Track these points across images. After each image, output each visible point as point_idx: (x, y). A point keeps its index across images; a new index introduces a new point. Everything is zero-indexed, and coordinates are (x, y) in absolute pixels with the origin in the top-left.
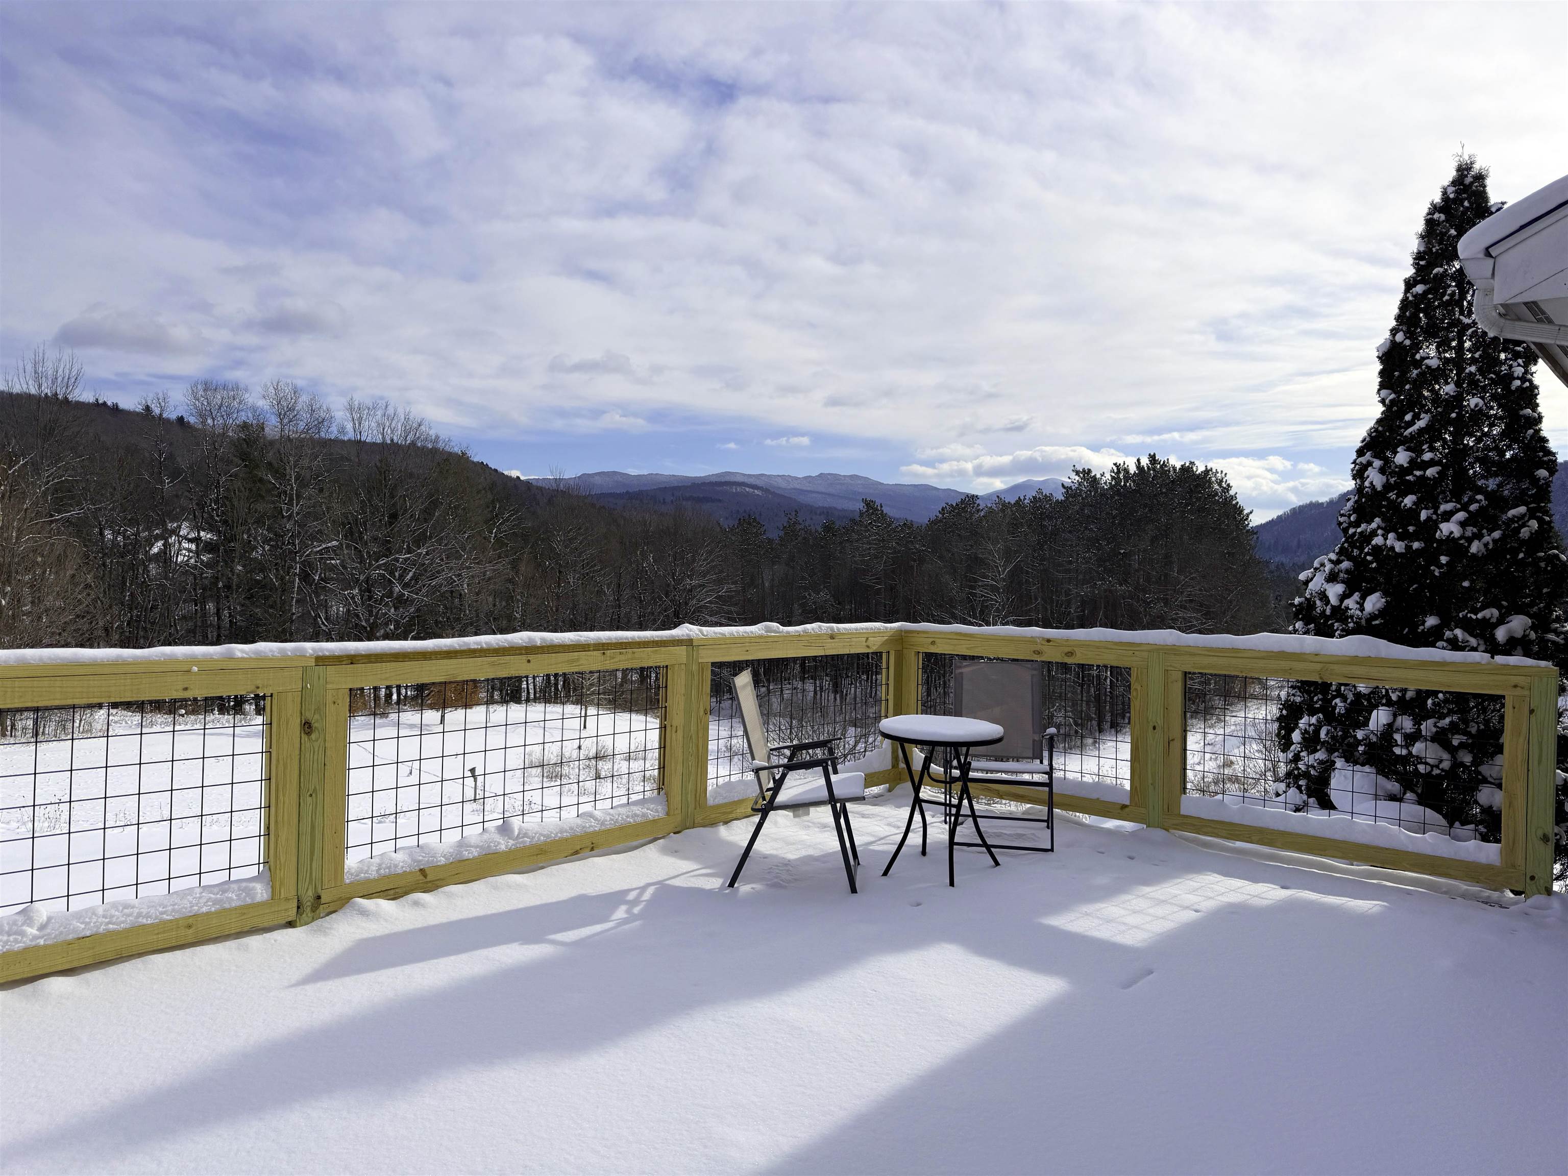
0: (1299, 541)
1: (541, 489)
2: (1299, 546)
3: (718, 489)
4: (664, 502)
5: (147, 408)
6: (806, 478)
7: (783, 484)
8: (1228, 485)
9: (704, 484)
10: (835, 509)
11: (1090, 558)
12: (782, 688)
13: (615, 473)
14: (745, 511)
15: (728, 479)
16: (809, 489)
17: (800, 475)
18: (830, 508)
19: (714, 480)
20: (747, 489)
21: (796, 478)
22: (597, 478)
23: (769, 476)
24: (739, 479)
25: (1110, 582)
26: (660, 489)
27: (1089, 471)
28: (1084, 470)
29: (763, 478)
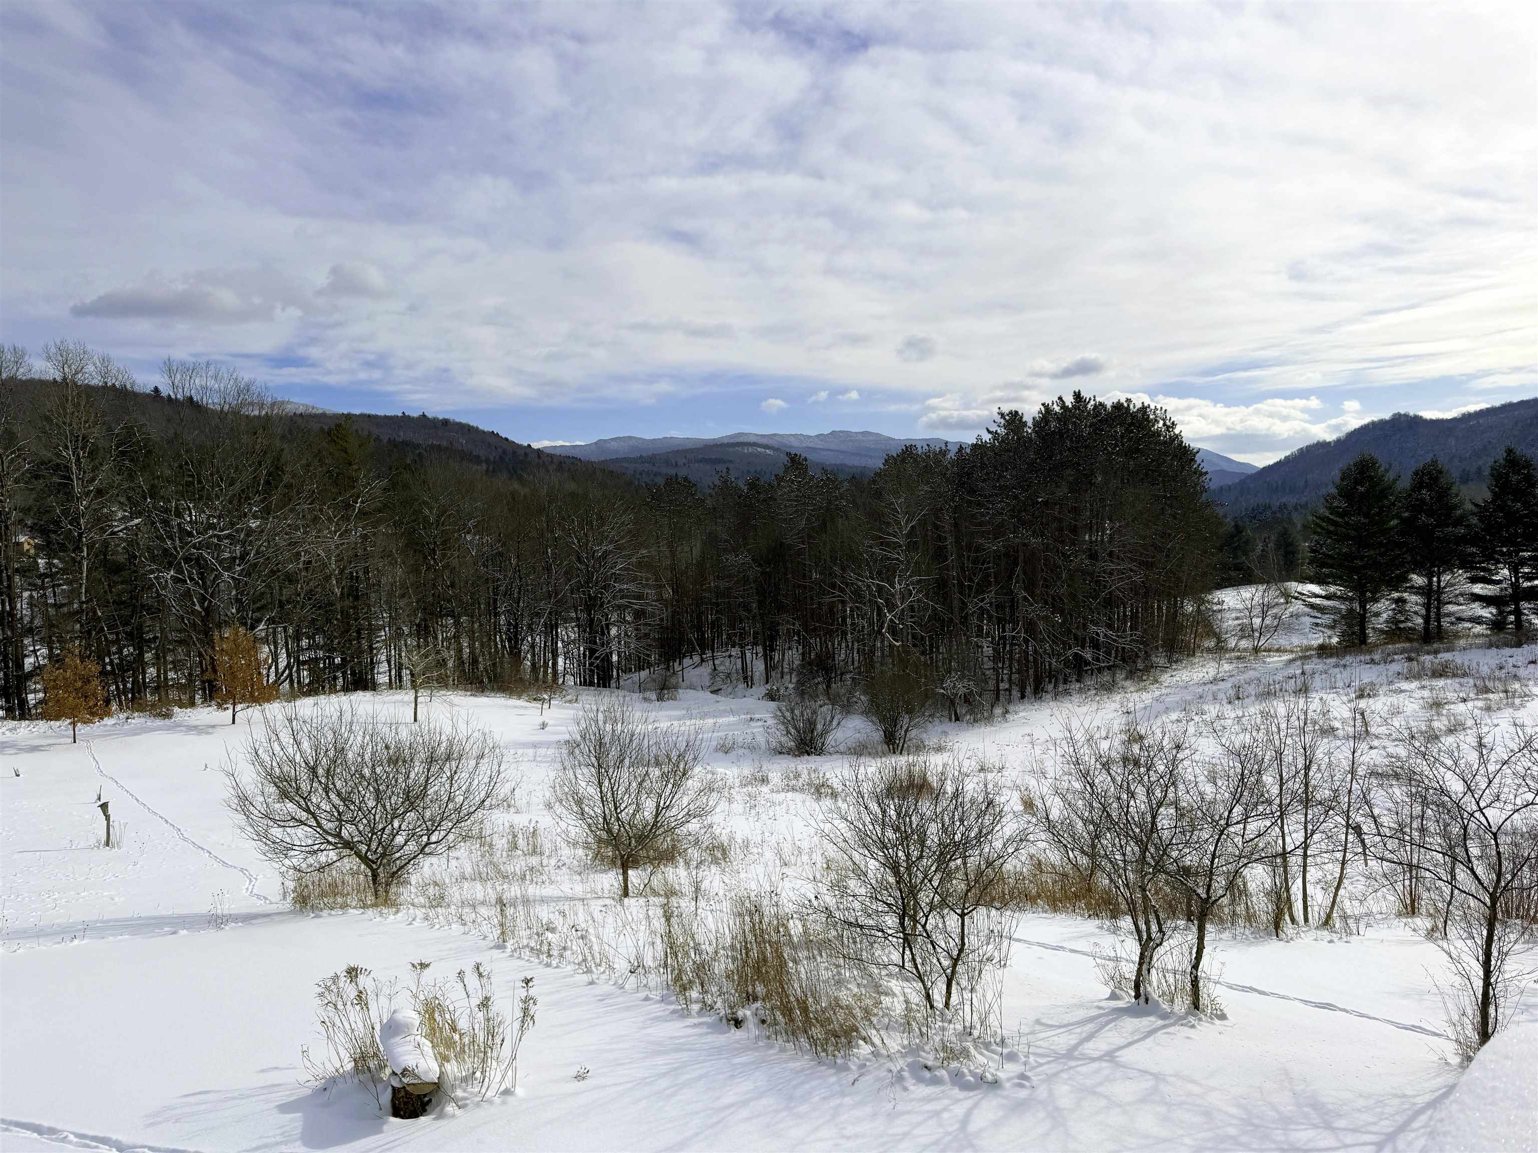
0: (1306, 482)
1: (551, 456)
2: (1306, 486)
3: (731, 450)
4: (676, 465)
5: (156, 390)
6: (818, 436)
7: (795, 443)
8: (1173, 423)
9: (716, 446)
10: (845, 465)
11: (1003, 509)
12: (713, 656)
13: (630, 438)
14: (756, 472)
15: (741, 440)
16: (821, 447)
17: (813, 433)
18: (841, 465)
19: (726, 441)
20: (759, 449)
21: (809, 437)
22: (613, 443)
23: (782, 435)
24: (752, 439)
25: (1023, 534)
26: (673, 452)
27: (1016, 412)
28: (1011, 413)
29: (776, 438)
